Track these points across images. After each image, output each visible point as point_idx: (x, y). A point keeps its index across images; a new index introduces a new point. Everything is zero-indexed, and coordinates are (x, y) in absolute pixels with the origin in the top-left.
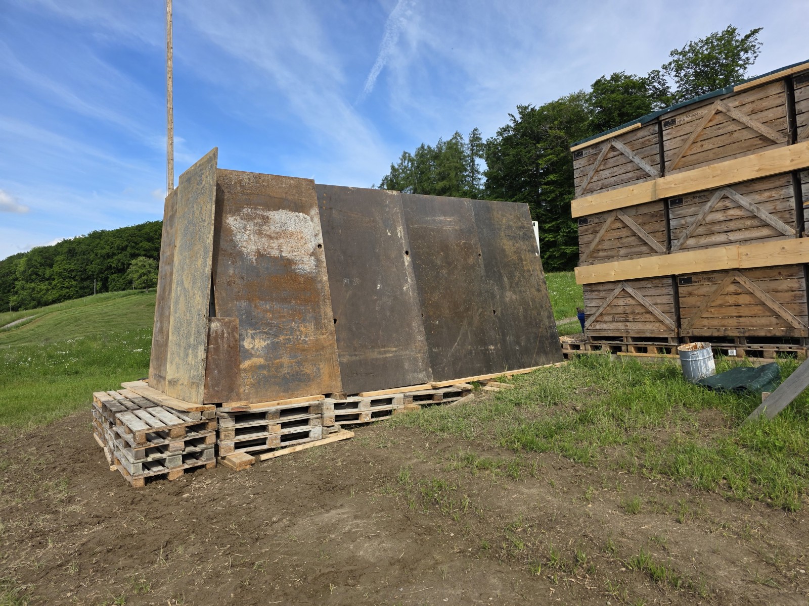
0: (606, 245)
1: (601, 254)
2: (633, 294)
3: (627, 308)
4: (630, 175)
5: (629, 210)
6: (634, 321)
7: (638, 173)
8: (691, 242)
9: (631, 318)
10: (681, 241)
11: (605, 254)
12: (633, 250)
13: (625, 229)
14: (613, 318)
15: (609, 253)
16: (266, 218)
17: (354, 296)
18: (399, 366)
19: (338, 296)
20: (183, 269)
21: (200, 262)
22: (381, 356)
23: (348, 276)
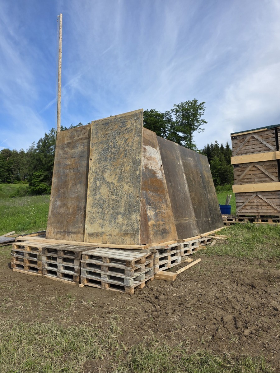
0: (248, 177)
1: (246, 180)
2: (262, 198)
3: (258, 203)
4: (261, 149)
5: (260, 163)
6: (262, 209)
7: (266, 148)
9: (260, 208)
11: (248, 180)
12: (262, 179)
13: (258, 171)
14: (251, 207)
15: (250, 180)
16: (145, 149)
17: (173, 191)
18: (190, 227)
19: (169, 191)
20: (103, 172)
21: (128, 168)
22: (185, 222)
23: (170, 182)
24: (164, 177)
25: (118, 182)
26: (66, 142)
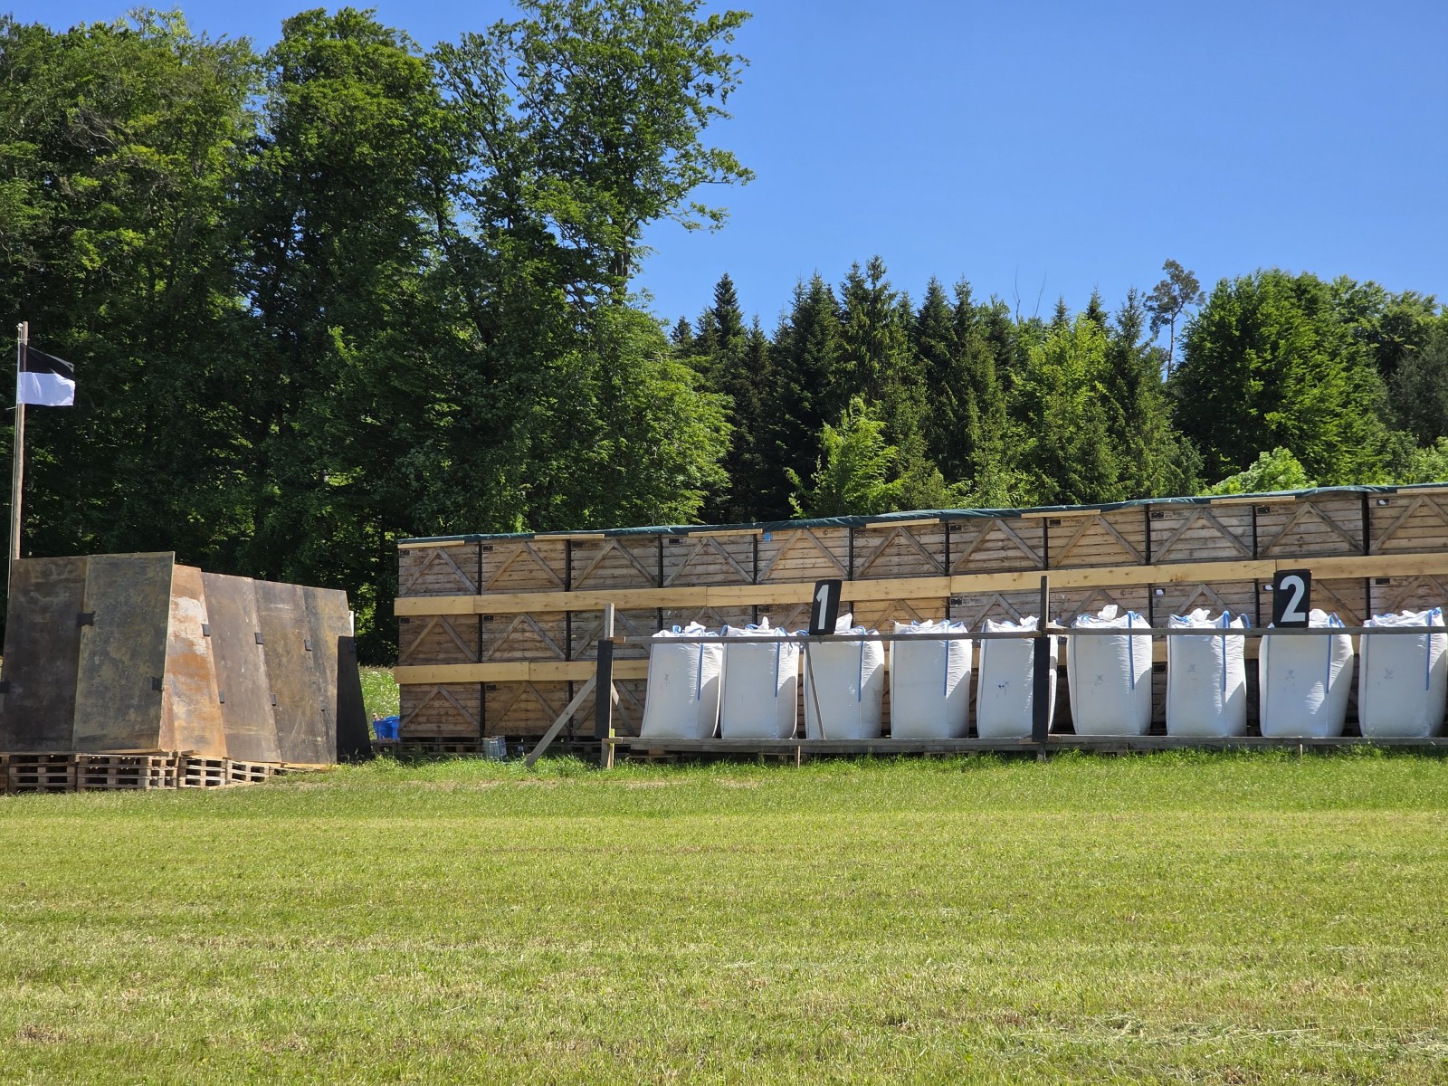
0: (426, 648)
1: (421, 655)
2: (447, 697)
3: (440, 710)
4: (452, 585)
5: (449, 618)
6: (447, 722)
7: (459, 586)
8: (498, 655)
9: (444, 719)
10: (490, 653)
11: (425, 656)
12: (451, 655)
13: (445, 635)
14: (428, 719)
15: (428, 656)
16: (176, 604)
17: (228, 677)
18: (259, 745)
19: (218, 676)
20: (106, 641)
21: (147, 640)
22: (246, 733)
23: (224, 658)
24: (211, 652)
25: (131, 659)
26: (34, 581)
